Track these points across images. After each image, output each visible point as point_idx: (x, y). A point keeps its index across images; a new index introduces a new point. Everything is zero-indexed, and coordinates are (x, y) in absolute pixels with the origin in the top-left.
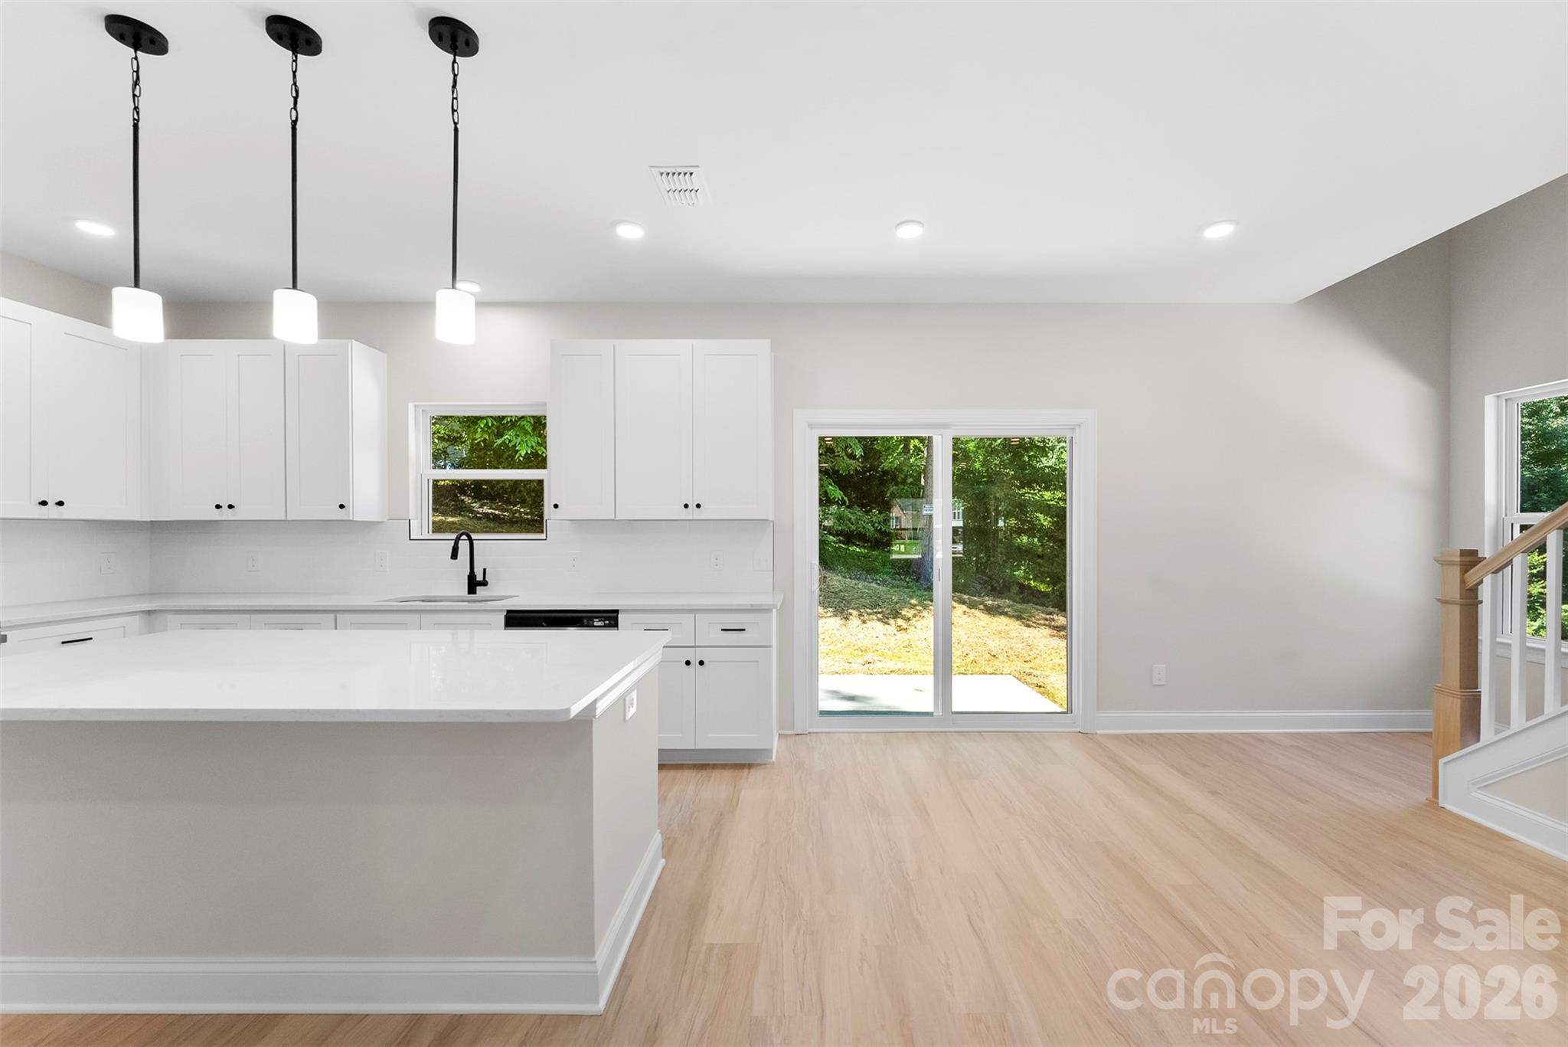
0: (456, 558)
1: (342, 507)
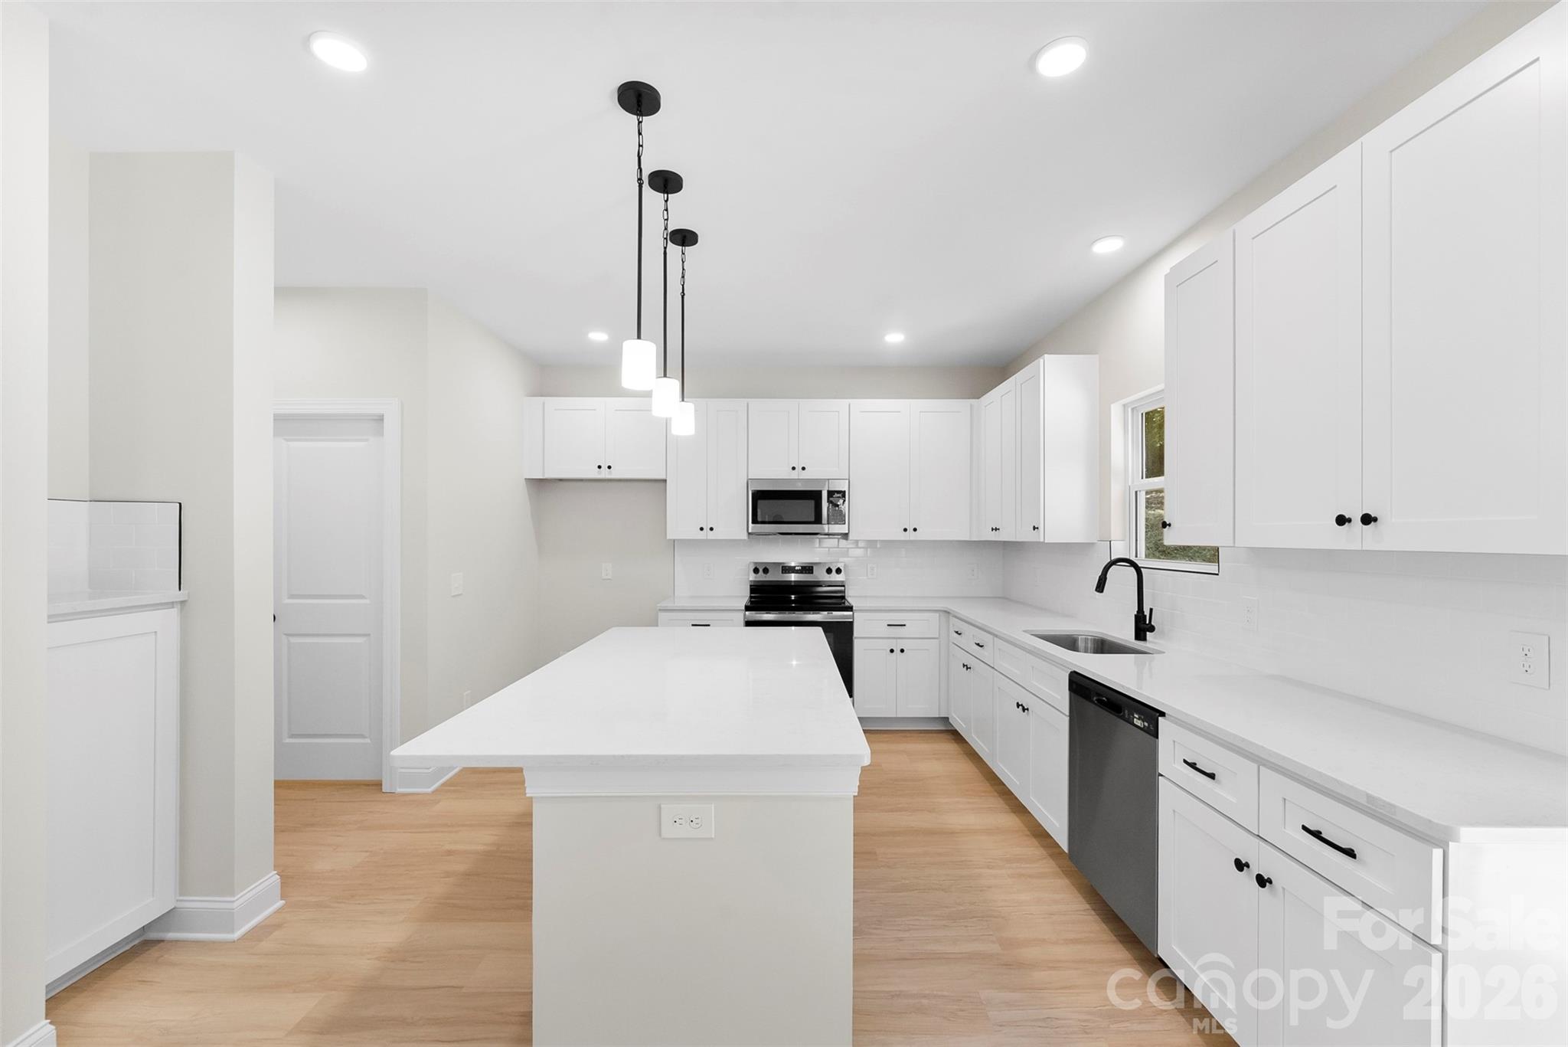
0: (1102, 592)
1: (1034, 528)
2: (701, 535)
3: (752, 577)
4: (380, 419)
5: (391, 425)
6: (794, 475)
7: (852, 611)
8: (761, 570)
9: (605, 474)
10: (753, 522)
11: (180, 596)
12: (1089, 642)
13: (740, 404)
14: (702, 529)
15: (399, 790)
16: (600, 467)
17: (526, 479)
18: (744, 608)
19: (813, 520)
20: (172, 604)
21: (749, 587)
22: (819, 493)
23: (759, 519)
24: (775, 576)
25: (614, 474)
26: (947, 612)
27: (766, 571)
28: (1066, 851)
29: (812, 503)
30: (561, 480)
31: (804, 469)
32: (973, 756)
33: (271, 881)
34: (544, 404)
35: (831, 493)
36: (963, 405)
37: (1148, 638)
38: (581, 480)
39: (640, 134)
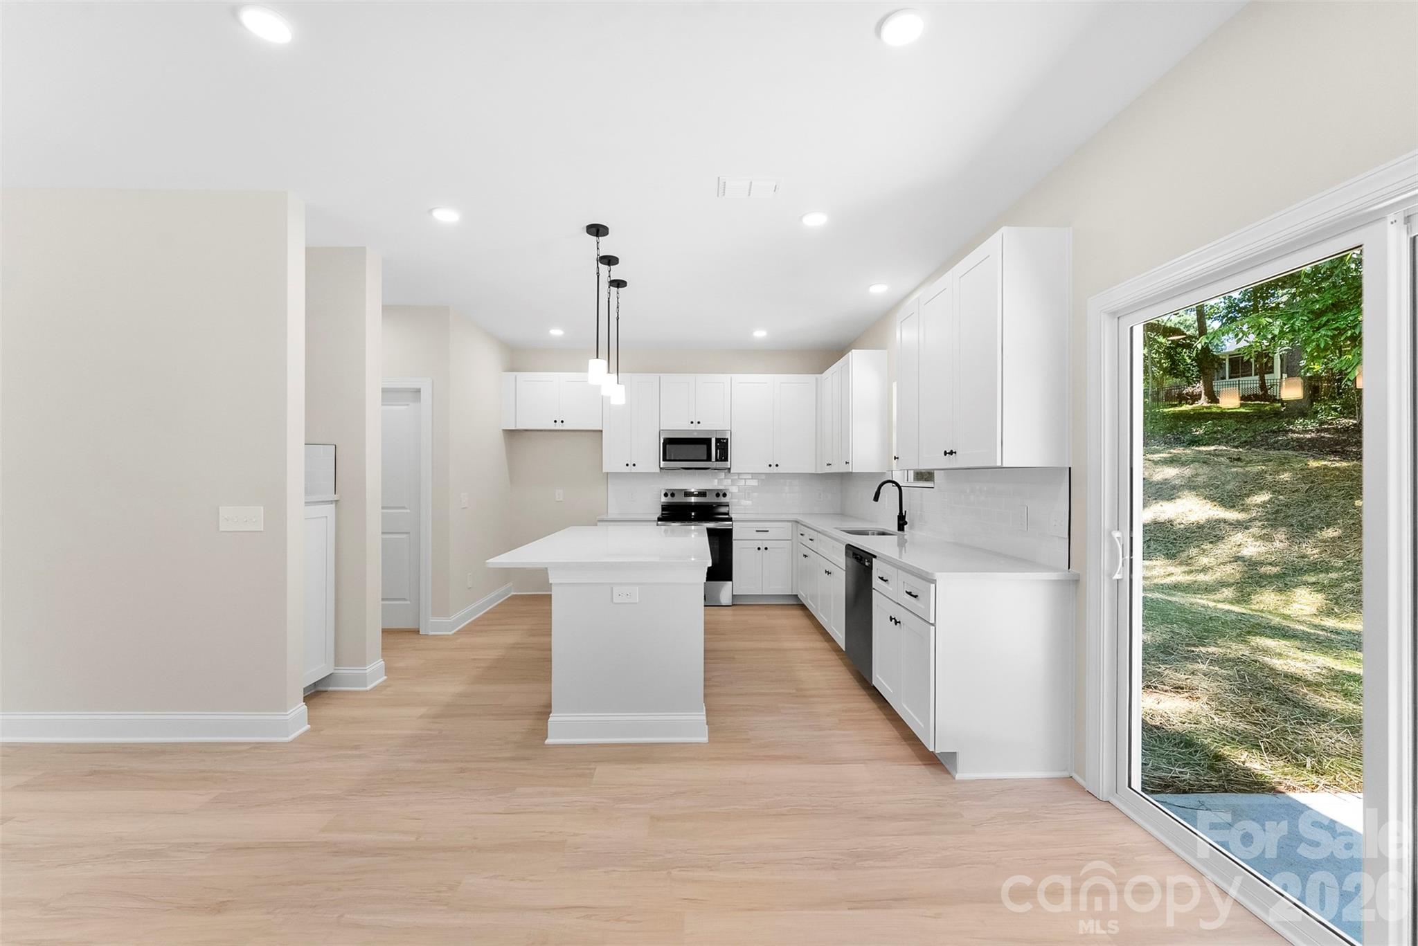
1: (846, 463)
2: (627, 470)
3: (664, 499)
4: (418, 391)
5: (426, 395)
6: (692, 427)
7: (731, 521)
8: (669, 495)
9: (559, 426)
10: (663, 460)
11: (336, 497)
13: (654, 377)
14: (627, 465)
15: (431, 633)
16: (555, 421)
17: (504, 430)
18: (656, 519)
19: (705, 458)
20: (331, 502)
21: (661, 507)
22: (710, 440)
23: (668, 458)
24: (679, 499)
25: (566, 426)
26: (797, 522)
27: (673, 495)
28: (844, 649)
29: (705, 447)
30: (527, 431)
31: (699, 423)
32: (811, 617)
33: (379, 664)
34: (516, 377)
35: (718, 440)
36: (811, 378)
37: (905, 529)
38: (541, 431)
39: (598, 249)
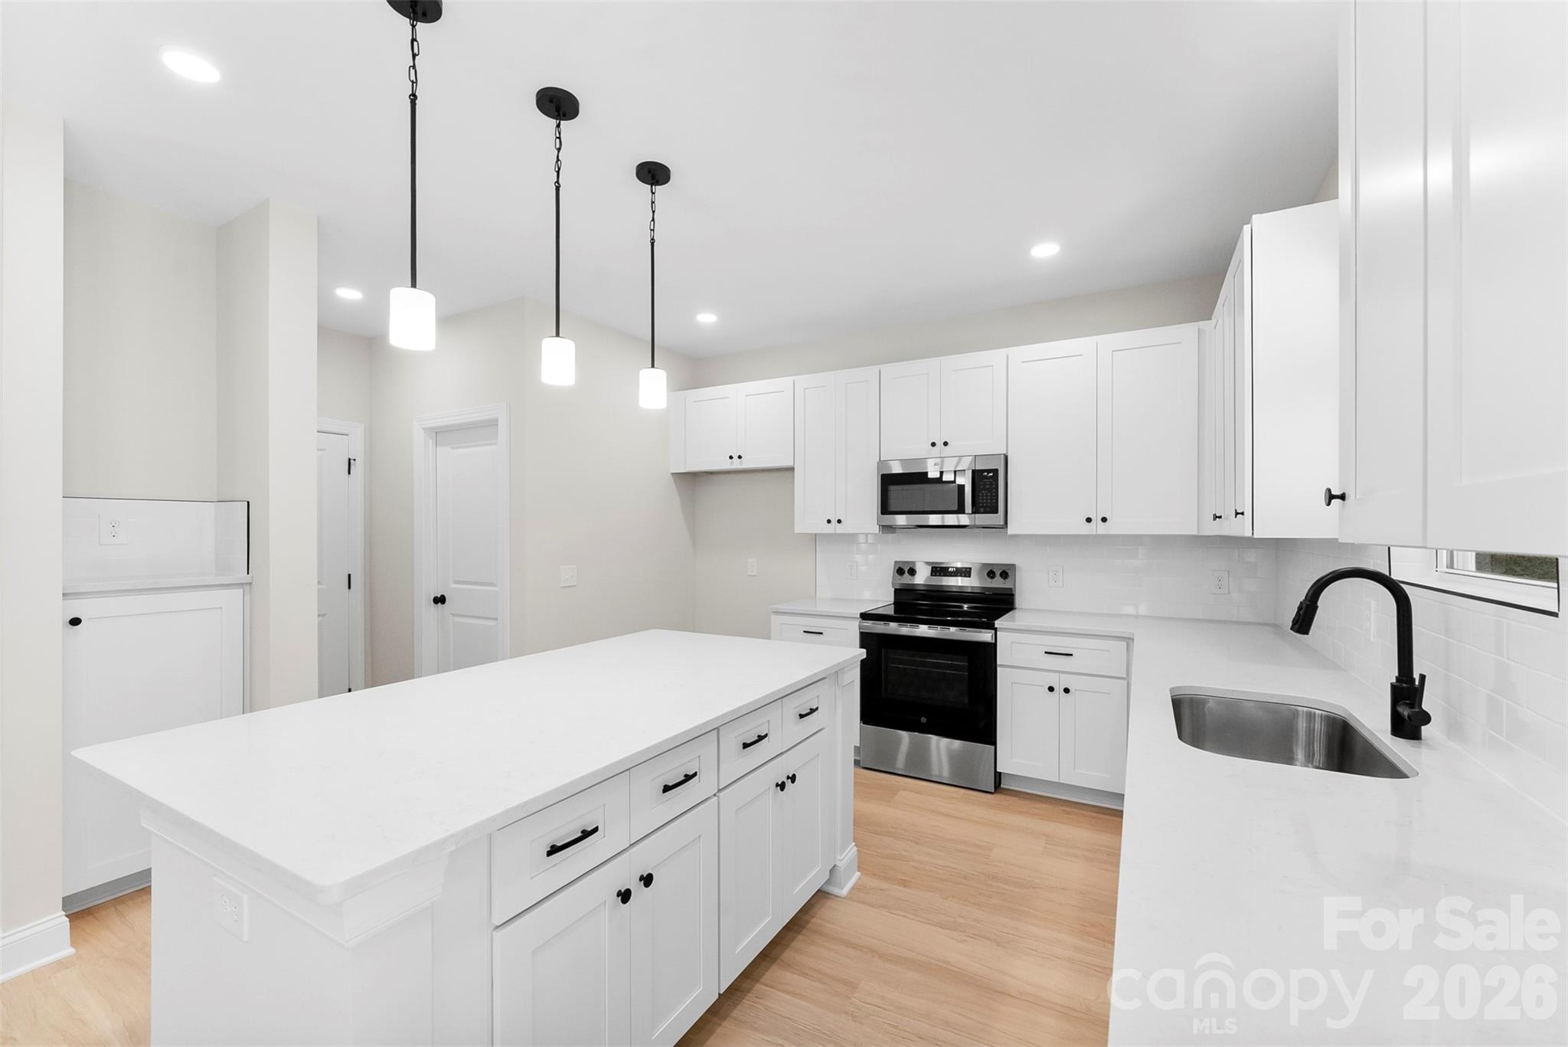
2: (829, 529)
3: (894, 578)
4: (492, 424)
5: (502, 427)
6: (934, 453)
7: (992, 629)
8: (906, 572)
9: (736, 465)
10: (883, 513)
11: (250, 578)
12: (1318, 719)
13: (871, 373)
14: (829, 521)
16: (731, 457)
17: (672, 474)
19: (956, 508)
20: (240, 585)
21: (890, 589)
23: (890, 509)
24: (925, 579)
25: (746, 464)
27: (911, 572)
30: (711, 473)
31: (946, 444)
34: (685, 397)
35: (978, 474)
38: (719, 472)
